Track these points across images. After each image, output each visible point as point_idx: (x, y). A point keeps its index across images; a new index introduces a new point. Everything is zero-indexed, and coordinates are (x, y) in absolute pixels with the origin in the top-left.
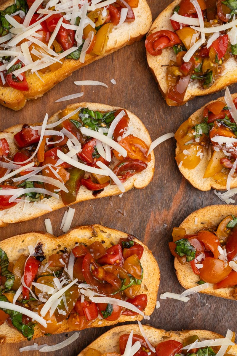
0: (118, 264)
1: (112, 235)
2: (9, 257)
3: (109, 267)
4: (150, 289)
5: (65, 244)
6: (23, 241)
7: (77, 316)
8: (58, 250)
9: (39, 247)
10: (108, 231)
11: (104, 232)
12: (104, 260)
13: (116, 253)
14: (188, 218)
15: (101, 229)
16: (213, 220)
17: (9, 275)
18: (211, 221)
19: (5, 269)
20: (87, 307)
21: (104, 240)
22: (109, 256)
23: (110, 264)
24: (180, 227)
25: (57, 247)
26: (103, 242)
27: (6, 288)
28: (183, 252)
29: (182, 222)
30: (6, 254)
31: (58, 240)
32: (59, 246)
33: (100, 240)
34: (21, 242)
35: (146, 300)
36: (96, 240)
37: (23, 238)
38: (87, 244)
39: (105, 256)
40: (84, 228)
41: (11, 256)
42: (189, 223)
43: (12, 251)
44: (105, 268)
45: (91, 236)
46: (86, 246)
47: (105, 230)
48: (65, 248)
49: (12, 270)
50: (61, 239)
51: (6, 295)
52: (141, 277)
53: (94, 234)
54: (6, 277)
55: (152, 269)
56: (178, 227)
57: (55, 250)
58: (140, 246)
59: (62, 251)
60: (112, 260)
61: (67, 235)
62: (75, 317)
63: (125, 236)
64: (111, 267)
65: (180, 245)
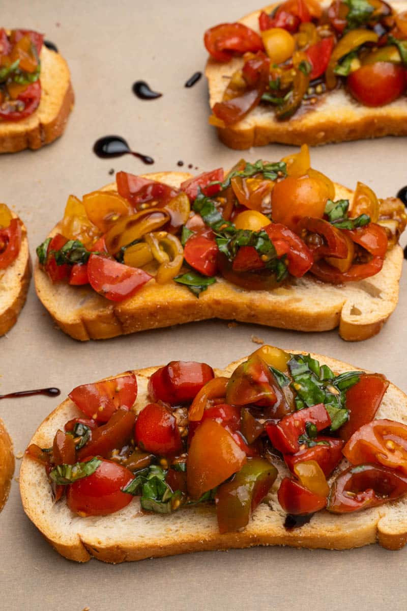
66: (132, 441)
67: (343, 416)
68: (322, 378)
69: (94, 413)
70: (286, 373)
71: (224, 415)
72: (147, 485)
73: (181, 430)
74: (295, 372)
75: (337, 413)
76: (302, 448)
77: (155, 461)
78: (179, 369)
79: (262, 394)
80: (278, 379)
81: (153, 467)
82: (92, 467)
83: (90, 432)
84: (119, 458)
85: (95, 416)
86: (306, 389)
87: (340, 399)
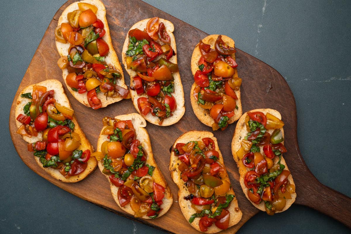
0: (189, 156)
1: (174, 160)
2: (194, 213)
3: (191, 161)
4: (199, 135)
5: (182, 184)
6: (184, 207)
7: (219, 173)
8: (186, 188)
9: (186, 198)
10: (172, 162)
11: (173, 165)
12: (188, 163)
13: (183, 158)
14: (205, 124)
15: (171, 166)
16: (202, 110)
17: (203, 213)
18: (203, 112)
19: (200, 215)
20: (213, 170)
21: (177, 164)
22: (185, 161)
23: (189, 160)
24: (211, 127)
25: (185, 188)
26: (178, 164)
27: (210, 213)
28: (225, 123)
29: (208, 126)
30: (192, 215)
31: (181, 189)
32: (184, 187)
33: (178, 166)
34: (185, 209)
35: (205, 139)
36: (178, 168)
37: (183, 208)
38: (180, 172)
39: (185, 163)
40: (172, 175)
41: (193, 212)
42: (208, 122)
43: (191, 212)
44: (192, 163)
45: (176, 171)
46: (181, 173)
47: (171, 164)
48: (185, 184)
49: (200, 211)
50: (180, 187)
51: (213, 213)
52: (194, 142)
53: (175, 170)
54: (204, 214)
55: (189, 136)
56: (212, 127)
57: (186, 189)
58: (176, 146)
59: (186, 185)
60: (187, 159)
61: (177, 184)
62: (220, 174)
63: (173, 153)
64: (191, 160)
65: (222, 126)
66: (156, 97)
67: (145, 41)
68: (133, 47)
69: (149, 108)
70: (133, 57)
71: (151, 72)
72: (169, 91)
73: (154, 83)
74: (132, 54)
75: (144, 42)
76: (156, 51)
77: (162, 90)
78: (137, 86)
79: (144, 62)
80: (135, 59)
81: (163, 90)
82: (167, 105)
83: (156, 108)
84: (161, 100)
85: (150, 108)
86: (138, 51)
87: (139, 42)
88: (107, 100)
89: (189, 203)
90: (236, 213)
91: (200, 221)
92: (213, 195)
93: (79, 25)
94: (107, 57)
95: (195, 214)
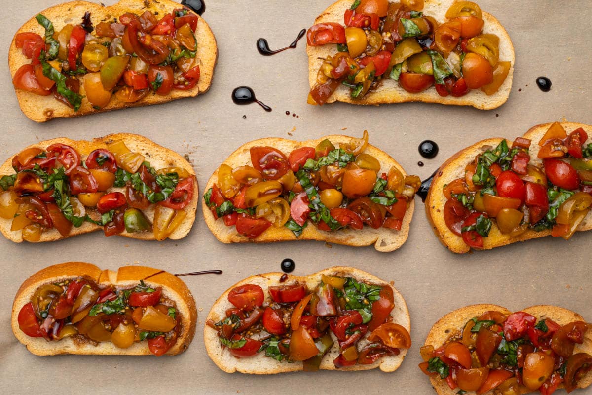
1: (166, 6)
2: (55, 27)
6: (69, 11)
7: (127, 89)
9: (87, 17)
12: (155, 30)
13: (167, 23)
19: (50, 37)
21: (157, 11)
26: (157, 13)
30: (52, 24)
39: (157, 27)
41: (58, 26)
43: (58, 21)
44: (154, 37)
45: (144, 7)
49: (57, 38)
51: (50, 62)
57: (104, 20)
62: (125, 90)
63: (180, 7)
88: (319, 58)
89: (78, 21)
90: (42, 110)
91: (39, 36)
92: (86, 69)
93: (470, 52)
94: (397, 83)
95: (52, 29)
